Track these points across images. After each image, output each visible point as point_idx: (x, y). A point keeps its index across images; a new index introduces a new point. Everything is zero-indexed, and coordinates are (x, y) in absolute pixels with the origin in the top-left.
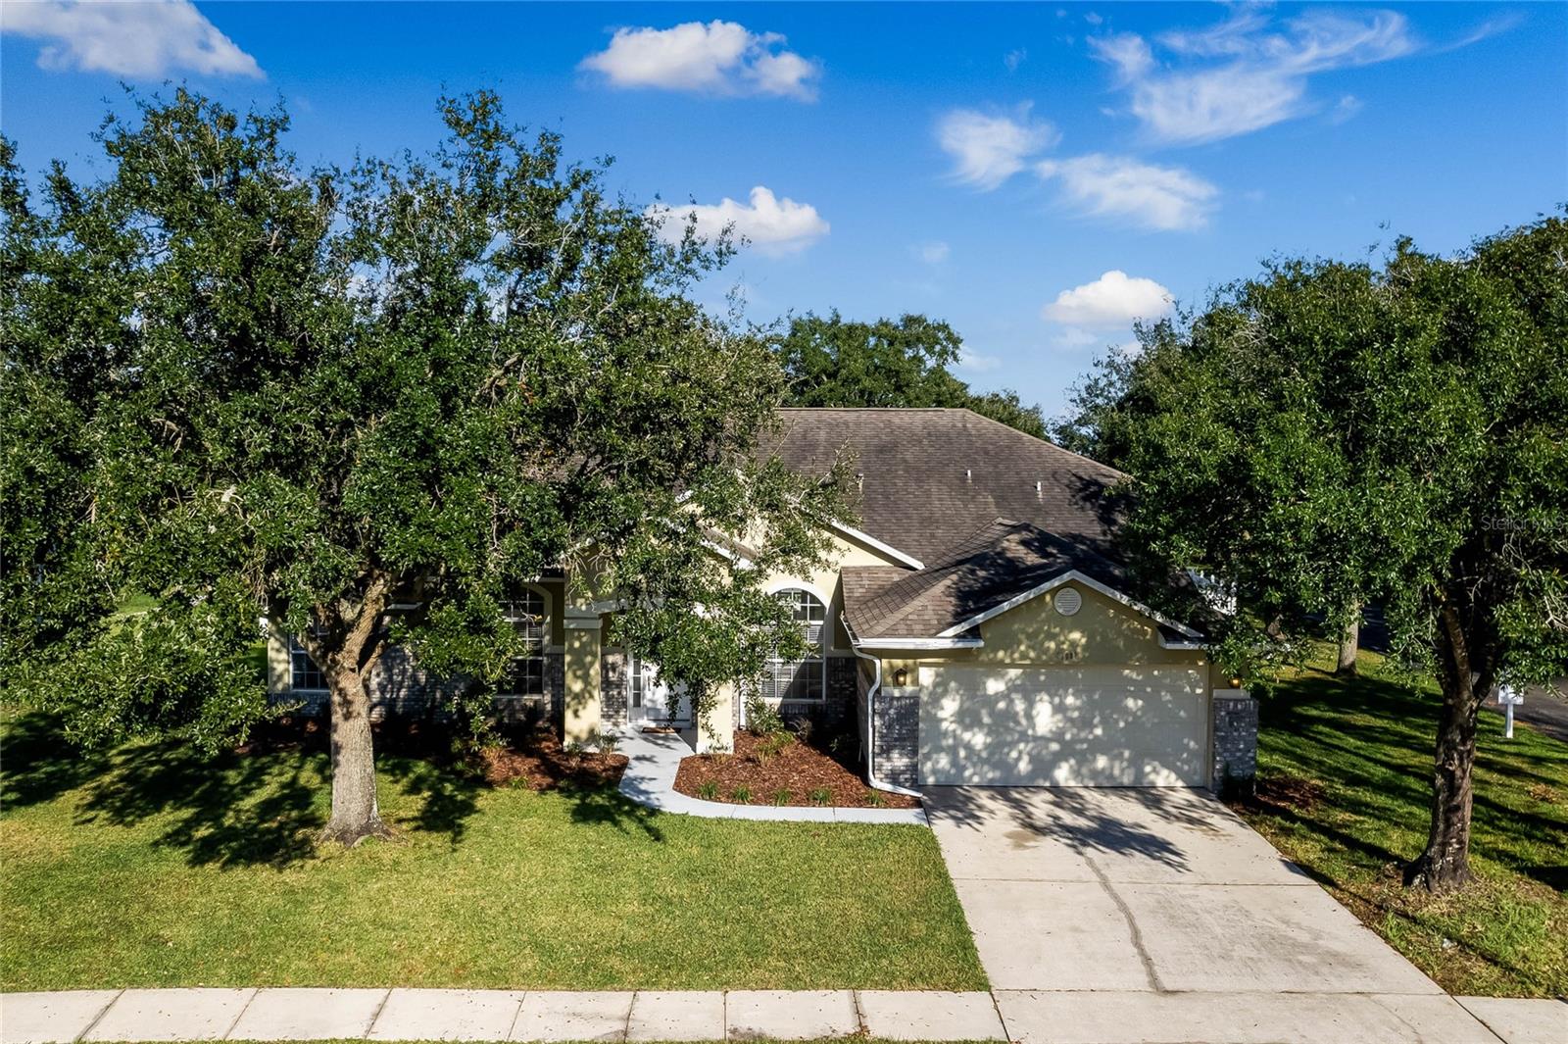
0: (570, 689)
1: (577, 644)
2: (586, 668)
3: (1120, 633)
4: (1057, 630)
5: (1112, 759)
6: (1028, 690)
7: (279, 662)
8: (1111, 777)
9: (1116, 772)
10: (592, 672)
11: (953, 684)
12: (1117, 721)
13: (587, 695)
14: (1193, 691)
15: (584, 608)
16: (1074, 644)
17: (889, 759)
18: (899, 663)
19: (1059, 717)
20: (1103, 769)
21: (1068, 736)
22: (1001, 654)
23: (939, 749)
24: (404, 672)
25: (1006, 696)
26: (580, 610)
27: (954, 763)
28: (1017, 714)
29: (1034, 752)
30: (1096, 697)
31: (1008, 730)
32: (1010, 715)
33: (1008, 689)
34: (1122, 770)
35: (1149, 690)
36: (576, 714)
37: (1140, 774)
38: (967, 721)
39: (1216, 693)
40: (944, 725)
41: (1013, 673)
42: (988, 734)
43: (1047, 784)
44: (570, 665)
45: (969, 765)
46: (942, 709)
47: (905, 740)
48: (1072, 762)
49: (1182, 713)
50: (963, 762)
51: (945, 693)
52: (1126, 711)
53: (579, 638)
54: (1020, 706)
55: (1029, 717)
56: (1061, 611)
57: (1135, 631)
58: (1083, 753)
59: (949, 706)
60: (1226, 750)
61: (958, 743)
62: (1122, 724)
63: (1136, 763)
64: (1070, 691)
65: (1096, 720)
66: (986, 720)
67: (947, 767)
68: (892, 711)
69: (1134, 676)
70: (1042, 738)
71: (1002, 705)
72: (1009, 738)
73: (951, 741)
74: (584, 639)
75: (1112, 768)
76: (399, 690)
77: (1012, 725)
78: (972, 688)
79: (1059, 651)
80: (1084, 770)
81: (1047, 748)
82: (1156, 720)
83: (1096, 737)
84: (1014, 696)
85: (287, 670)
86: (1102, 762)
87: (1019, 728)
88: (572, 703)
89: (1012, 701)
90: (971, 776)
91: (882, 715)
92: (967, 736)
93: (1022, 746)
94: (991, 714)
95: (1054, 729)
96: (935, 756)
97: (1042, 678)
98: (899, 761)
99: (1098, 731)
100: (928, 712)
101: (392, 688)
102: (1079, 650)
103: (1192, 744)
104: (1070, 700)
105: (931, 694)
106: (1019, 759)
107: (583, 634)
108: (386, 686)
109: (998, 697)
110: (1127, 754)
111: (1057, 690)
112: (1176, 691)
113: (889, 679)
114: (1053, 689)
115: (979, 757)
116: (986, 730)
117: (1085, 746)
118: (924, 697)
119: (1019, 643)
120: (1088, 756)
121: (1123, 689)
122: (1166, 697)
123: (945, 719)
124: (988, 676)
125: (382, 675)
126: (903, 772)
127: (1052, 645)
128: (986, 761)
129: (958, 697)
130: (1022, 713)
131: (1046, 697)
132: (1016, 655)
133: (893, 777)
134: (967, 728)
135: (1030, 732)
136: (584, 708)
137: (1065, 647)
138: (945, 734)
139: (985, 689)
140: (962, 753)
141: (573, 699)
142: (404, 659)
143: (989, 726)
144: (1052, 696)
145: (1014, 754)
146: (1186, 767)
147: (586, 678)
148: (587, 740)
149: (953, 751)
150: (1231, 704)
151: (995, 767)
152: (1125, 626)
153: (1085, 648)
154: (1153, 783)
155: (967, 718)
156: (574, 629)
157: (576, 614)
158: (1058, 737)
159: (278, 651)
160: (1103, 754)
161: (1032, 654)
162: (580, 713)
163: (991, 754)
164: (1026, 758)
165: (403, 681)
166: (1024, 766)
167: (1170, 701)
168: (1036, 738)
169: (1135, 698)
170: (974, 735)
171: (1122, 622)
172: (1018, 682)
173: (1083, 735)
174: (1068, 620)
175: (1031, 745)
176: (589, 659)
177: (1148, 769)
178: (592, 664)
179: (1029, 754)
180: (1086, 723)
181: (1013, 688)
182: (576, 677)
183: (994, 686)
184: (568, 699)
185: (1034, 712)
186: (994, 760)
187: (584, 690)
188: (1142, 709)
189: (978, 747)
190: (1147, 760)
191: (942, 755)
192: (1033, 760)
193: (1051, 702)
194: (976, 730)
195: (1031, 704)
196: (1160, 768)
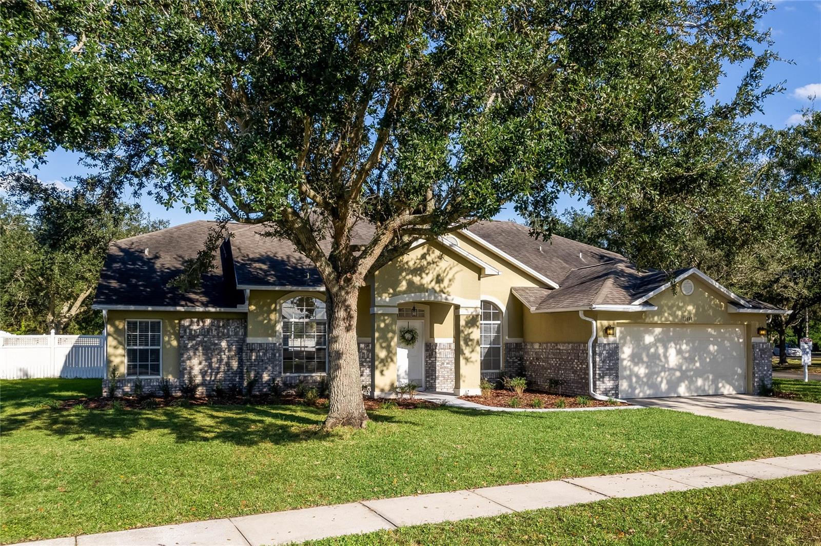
0: (378, 356)
1: (382, 325)
3: (710, 307)
4: (682, 304)
5: (704, 380)
6: (664, 341)
7: (116, 356)
8: (704, 390)
9: (707, 388)
10: (392, 344)
11: (628, 338)
12: (706, 358)
13: (389, 360)
14: (738, 341)
15: (388, 299)
16: (690, 313)
17: (603, 383)
18: (606, 323)
19: (679, 356)
20: (701, 386)
21: (684, 368)
22: (656, 318)
24: (221, 360)
25: (654, 345)
26: (385, 301)
27: (630, 386)
28: (659, 355)
29: (669, 378)
30: (696, 344)
31: (656, 364)
32: (656, 356)
33: (655, 340)
34: (709, 386)
35: (719, 340)
36: (382, 372)
37: (717, 388)
38: (636, 360)
39: (754, 340)
40: (625, 363)
41: (658, 330)
42: (647, 367)
44: (378, 339)
45: (638, 386)
46: (623, 353)
47: (612, 369)
48: (686, 382)
49: (735, 354)
50: (634, 385)
51: (625, 343)
52: (709, 352)
53: (384, 321)
54: (661, 351)
55: (666, 357)
56: (684, 293)
57: (716, 305)
58: (691, 377)
59: (627, 351)
60: (760, 371)
61: (632, 374)
62: (708, 360)
63: (715, 382)
64: (684, 341)
65: (697, 358)
66: (645, 359)
69: (713, 332)
70: (672, 369)
72: (657, 370)
73: (628, 372)
74: (387, 322)
75: (704, 385)
76: (217, 373)
77: (657, 362)
78: (638, 340)
79: (683, 317)
80: (692, 387)
81: (674, 375)
82: (723, 357)
83: (697, 368)
84: (658, 344)
85: (122, 362)
86: (700, 382)
87: (660, 364)
88: (379, 366)
89: (657, 348)
90: (640, 393)
91: (600, 355)
92: (636, 369)
93: (663, 374)
94: (648, 355)
95: (677, 364)
97: (671, 334)
98: (608, 383)
99: (698, 364)
101: (212, 372)
102: (692, 316)
103: (739, 371)
104: (684, 347)
106: (661, 382)
107: (386, 318)
108: (206, 372)
109: (651, 345)
110: (711, 377)
112: (731, 340)
113: (601, 333)
114: (677, 340)
115: (643, 381)
116: (645, 365)
117: (692, 373)
119: (665, 312)
120: (694, 379)
121: (707, 340)
122: (727, 344)
123: (624, 359)
124: (646, 332)
125: (204, 363)
127: (679, 313)
128: (646, 384)
129: (631, 346)
130: (662, 355)
131: (673, 345)
132: (663, 319)
133: (606, 393)
134: (636, 364)
135: (666, 366)
136: (387, 369)
137: (686, 314)
138: (625, 368)
139: (644, 341)
140: (634, 380)
141: (380, 363)
142: (221, 350)
143: (647, 363)
144: (676, 345)
145: (659, 379)
146: (737, 383)
147: (388, 348)
148: (390, 391)
149: (629, 378)
150: (761, 345)
151: (650, 387)
152: (712, 303)
153: (695, 315)
155: (636, 358)
156: (381, 314)
157: (383, 303)
158: (679, 368)
159: (115, 347)
160: (700, 377)
161: (671, 319)
162: (385, 372)
163: (648, 379)
164: (665, 382)
165: (219, 368)
166: (664, 386)
167: (729, 346)
168: (670, 369)
169: (713, 345)
170: (639, 368)
171: (711, 300)
172: (660, 336)
173: (691, 367)
174: (687, 298)
175: (667, 373)
176: (390, 335)
177: (720, 385)
178: (392, 338)
179: (666, 378)
180: (691, 360)
181: (657, 340)
182: (382, 347)
183: (648, 339)
184: (377, 363)
185: (668, 354)
186: (650, 382)
187: (387, 357)
188: (717, 351)
189: (642, 375)
190: (720, 380)
191: (624, 380)
192: (668, 383)
193: (676, 348)
194: (640, 365)
195: (666, 349)
196: (725, 384)
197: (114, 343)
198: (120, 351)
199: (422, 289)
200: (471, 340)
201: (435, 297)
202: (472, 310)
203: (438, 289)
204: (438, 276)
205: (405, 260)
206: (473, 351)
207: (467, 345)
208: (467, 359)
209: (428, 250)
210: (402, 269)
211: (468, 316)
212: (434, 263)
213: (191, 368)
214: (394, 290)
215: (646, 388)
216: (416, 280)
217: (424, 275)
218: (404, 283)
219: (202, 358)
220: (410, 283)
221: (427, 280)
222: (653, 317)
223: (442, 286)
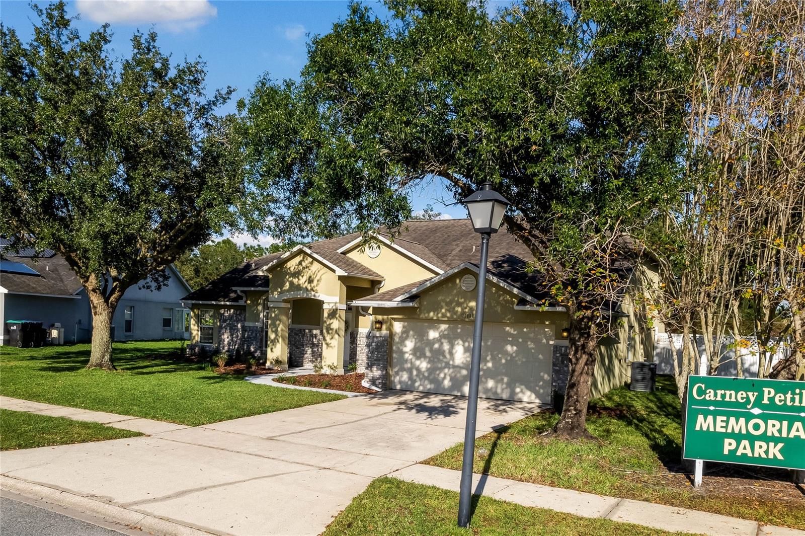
0: (270, 337)
1: (273, 315)
2: (276, 327)
3: (498, 303)
4: (463, 300)
5: (497, 382)
6: (451, 338)
7: (195, 330)
8: (496, 393)
9: (499, 391)
10: (279, 329)
11: (411, 333)
12: (501, 359)
13: (276, 341)
14: (548, 342)
15: (277, 296)
16: (472, 309)
17: (371, 371)
19: (468, 354)
20: (491, 388)
22: (432, 314)
23: (403, 369)
24: (237, 337)
25: (439, 340)
26: (275, 298)
27: (410, 378)
28: (444, 351)
29: (453, 375)
30: (489, 343)
31: (439, 360)
32: (440, 352)
33: (440, 336)
34: (503, 390)
35: (520, 340)
36: (272, 349)
37: (513, 393)
38: (418, 354)
39: (557, 343)
40: (407, 356)
41: (443, 327)
42: (429, 362)
43: (459, 394)
44: (270, 325)
45: (418, 379)
46: (405, 346)
47: (379, 360)
49: (541, 356)
50: (415, 378)
51: (406, 338)
52: (506, 353)
53: (274, 312)
54: (446, 347)
55: (451, 353)
56: (464, 288)
57: (507, 301)
59: (409, 345)
60: (560, 379)
61: (413, 366)
62: (503, 361)
63: (511, 386)
65: (488, 358)
66: (428, 354)
67: (407, 380)
68: (374, 344)
69: (512, 331)
70: (458, 367)
71: (436, 346)
72: (440, 366)
73: (409, 365)
74: (276, 312)
75: (496, 387)
76: (235, 345)
77: (441, 357)
78: (421, 335)
79: (463, 313)
81: (460, 373)
82: (524, 360)
83: (488, 368)
84: (443, 340)
87: (445, 360)
89: (442, 344)
90: (419, 386)
92: (418, 363)
93: (446, 370)
94: (431, 351)
95: (465, 361)
96: (401, 373)
97: (459, 331)
98: (377, 373)
99: (490, 365)
100: (398, 348)
101: (233, 344)
102: (475, 313)
103: (546, 376)
105: (400, 337)
106: (444, 378)
107: (276, 310)
108: (230, 343)
109: (435, 341)
110: (506, 380)
111: (467, 338)
112: (537, 342)
114: (464, 337)
115: (424, 376)
116: (428, 360)
118: (397, 339)
119: (442, 308)
121: (504, 339)
122: (531, 345)
123: (407, 352)
124: (430, 328)
125: (229, 338)
126: (378, 379)
127: (459, 309)
128: (427, 378)
129: (414, 340)
130: (447, 351)
131: (461, 342)
132: (440, 315)
134: (418, 358)
135: (451, 363)
136: (275, 347)
137: (467, 310)
138: (406, 361)
139: (428, 336)
140: (415, 373)
141: (271, 343)
142: (238, 330)
143: (429, 358)
144: (464, 342)
145: (442, 375)
146: (542, 391)
147: (276, 332)
148: (275, 363)
149: (410, 371)
150: (563, 349)
151: (431, 382)
152: (501, 299)
154: (520, 399)
155: (418, 352)
156: (272, 307)
157: (273, 300)
158: (466, 366)
159: (194, 325)
160: (491, 379)
161: (448, 315)
162: (274, 350)
163: (430, 374)
164: (448, 378)
165: (237, 341)
166: (447, 383)
167: (533, 348)
168: (454, 367)
169: (512, 346)
170: (421, 362)
171: (499, 296)
172: (446, 333)
174: (469, 294)
175: (451, 370)
176: (278, 322)
177: (518, 390)
178: (279, 325)
179: (450, 375)
181: (443, 336)
182: (273, 331)
183: (433, 334)
184: (269, 342)
185: (454, 351)
186: (431, 377)
187: (275, 338)
188: (516, 352)
189: (424, 369)
190: (517, 385)
191: (405, 373)
192: (451, 380)
193: (463, 346)
194: (422, 359)
195: (452, 346)
196: (525, 390)
197: (194, 322)
198: (196, 328)
199: (299, 288)
200: (332, 329)
201: (307, 295)
202: (333, 305)
203: (309, 288)
204: (310, 277)
205: (288, 267)
206: (332, 338)
207: (328, 333)
208: (327, 344)
209: (303, 258)
210: (287, 274)
211: (330, 310)
212: (307, 267)
213: (224, 340)
214: (281, 289)
215: (426, 382)
216: (295, 281)
217: (300, 277)
218: (288, 284)
219: (229, 334)
220: (291, 283)
221: (302, 281)
222: (429, 313)
223: (312, 285)
